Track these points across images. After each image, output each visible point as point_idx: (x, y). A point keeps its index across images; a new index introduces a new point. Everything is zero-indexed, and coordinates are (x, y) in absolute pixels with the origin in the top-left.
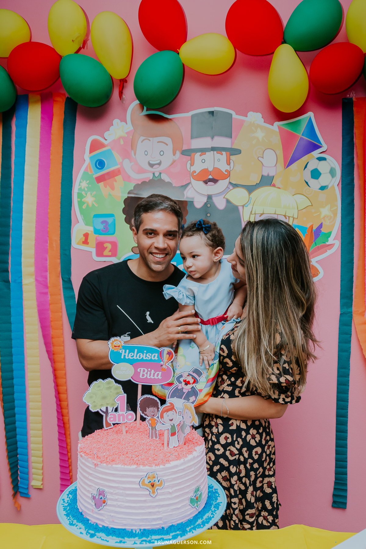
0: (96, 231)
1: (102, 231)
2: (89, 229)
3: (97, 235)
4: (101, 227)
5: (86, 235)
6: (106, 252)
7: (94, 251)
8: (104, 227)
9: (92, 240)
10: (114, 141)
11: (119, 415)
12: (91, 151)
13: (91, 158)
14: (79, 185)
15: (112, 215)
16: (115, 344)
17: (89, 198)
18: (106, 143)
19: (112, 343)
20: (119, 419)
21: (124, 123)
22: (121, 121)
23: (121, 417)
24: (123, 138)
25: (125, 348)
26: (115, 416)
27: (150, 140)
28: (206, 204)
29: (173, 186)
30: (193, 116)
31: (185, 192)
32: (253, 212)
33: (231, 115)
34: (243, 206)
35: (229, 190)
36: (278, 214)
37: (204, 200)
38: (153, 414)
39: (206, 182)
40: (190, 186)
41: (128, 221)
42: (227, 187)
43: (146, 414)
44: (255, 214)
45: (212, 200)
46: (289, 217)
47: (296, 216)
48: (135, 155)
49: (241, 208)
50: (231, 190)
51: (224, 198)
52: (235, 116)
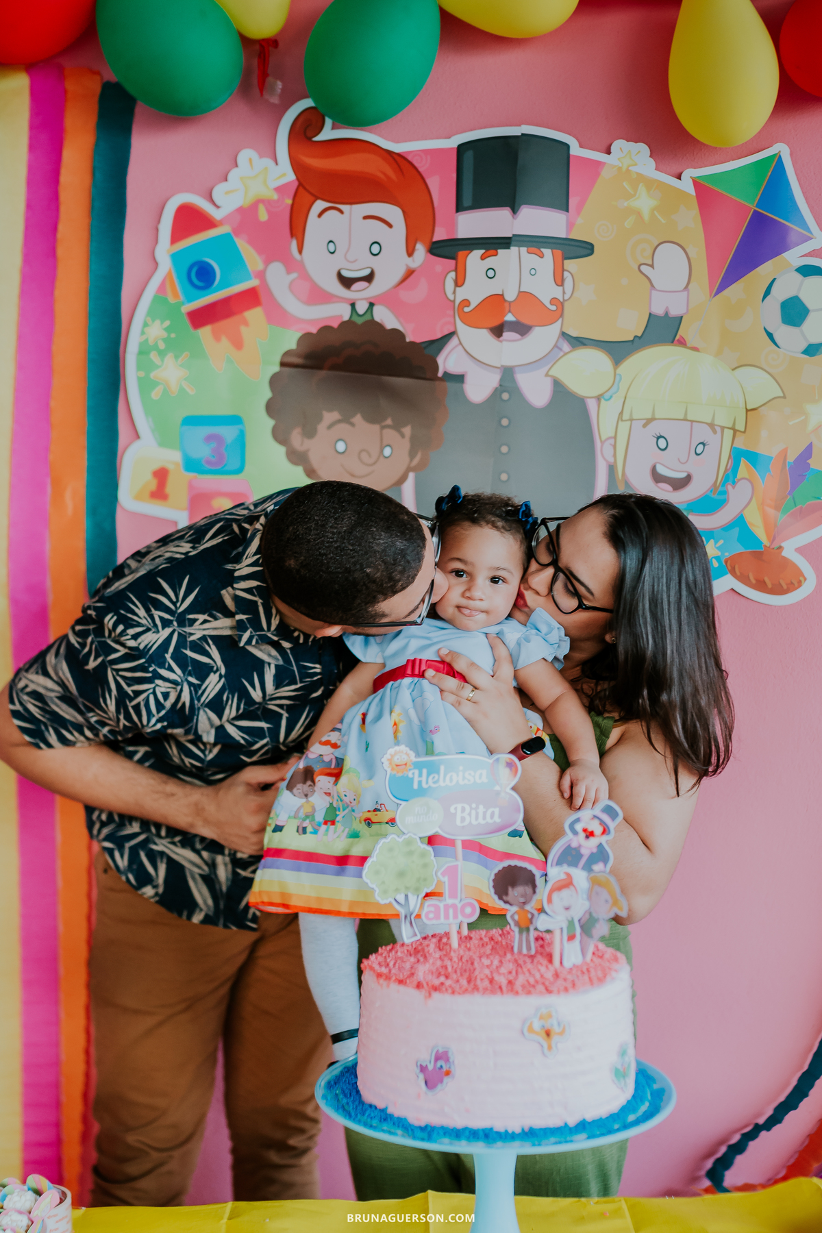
0: (190, 464)
1: (208, 462)
2: (170, 457)
3: (192, 475)
4: (205, 452)
5: (161, 475)
8: (214, 451)
9: (178, 487)
10: (240, 210)
11: (447, 907)
12: (176, 237)
13: (175, 257)
14: (143, 333)
15: (235, 420)
16: (397, 760)
17: (171, 372)
18: (217, 214)
19: (390, 760)
20: (447, 917)
21: (268, 162)
22: (261, 156)
23: (451, 911)
24: (267, 203)
25: (419, 766)
26: (437, 907)
27: (341, 212)
28: (497, 393)
29: (408, 340)
30: (461, 149)
31: (440, 360)
32: (626, 416)
33: (567, 146)
34: (598, 398)
35: (562, 354)
36: (692, 421)
37: (493, 380)
38: (522, 900)
39: (498, 331)
40: (454, 342)
41: (280, 436)
42: (556, 346)
43: (506, 902)
44: (631, 420)
45: (513, 380)
46: (723, 428)
47: (740, 426)
48: (300, 251)
49: (592, 405)
50: (566, 354)
51: (547, 375)
52: (576, 150)
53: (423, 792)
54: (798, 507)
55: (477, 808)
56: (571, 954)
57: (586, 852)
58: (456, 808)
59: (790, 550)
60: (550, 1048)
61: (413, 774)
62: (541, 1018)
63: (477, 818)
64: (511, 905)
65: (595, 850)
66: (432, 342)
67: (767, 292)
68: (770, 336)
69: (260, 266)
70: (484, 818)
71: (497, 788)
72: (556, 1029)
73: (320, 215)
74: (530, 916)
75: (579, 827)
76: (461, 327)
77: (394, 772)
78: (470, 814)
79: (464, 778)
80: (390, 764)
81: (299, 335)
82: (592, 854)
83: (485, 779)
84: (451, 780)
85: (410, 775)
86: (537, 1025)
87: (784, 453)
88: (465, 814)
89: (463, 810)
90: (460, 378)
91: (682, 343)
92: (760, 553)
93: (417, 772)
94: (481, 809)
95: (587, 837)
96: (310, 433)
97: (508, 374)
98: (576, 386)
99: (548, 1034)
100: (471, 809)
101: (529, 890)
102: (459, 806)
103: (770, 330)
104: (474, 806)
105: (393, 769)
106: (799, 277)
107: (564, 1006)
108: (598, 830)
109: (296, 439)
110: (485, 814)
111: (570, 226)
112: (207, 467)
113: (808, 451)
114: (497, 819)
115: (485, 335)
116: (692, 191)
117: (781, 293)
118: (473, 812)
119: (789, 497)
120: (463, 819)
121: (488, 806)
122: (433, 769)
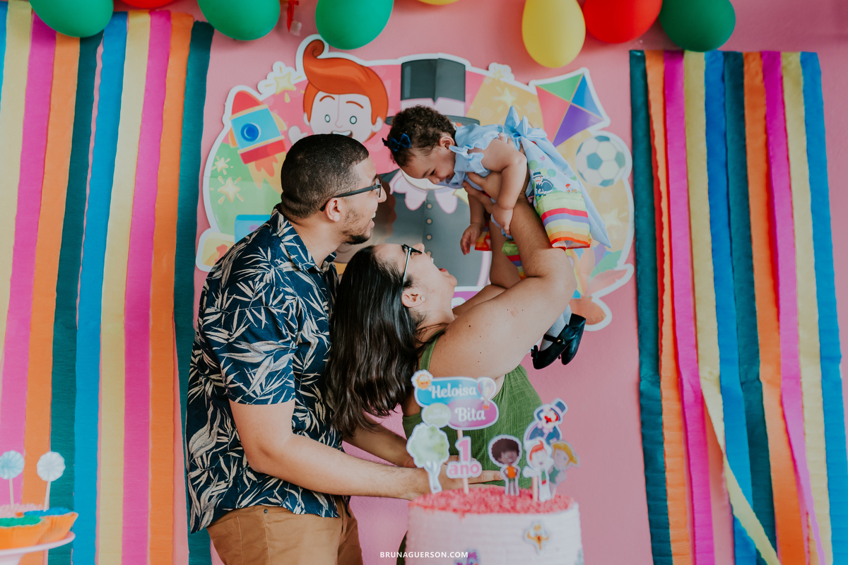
2: (229, 239)
10: (274, 96)
11: (462, 467)
12: (234, 111)
13: (234, 122)
14: (214, 165)
16: (422, 380)
17: (230, 188)
18: (260, 98)
19: (418, 380)
20: (462, 472)
21: (291, 69)
22: (287, 66)
23: (465, 470)
24: (290, 92)
25: (435, 384)
26: (456, 467)
27: (334, 99)
28: (424, 204)
30: (404, 65)
31: (391, 185)
33: (464, 66)
37: (422, 197)
38: (510, 460)
40: (399, 174)
43: (500, 462)
45: (434, 197)
48: (309, 121)
51: (454, 194)
52: (469, 68)
53: (438, 400)
54: (600, 272)
55: (470, 410)
56: (544, 493)
57: (546, 432)
58: (458, 411)
59: (595, 298)
60: (540, 548)
61: (432, 388)
62: (535, 528)
63: (471, 417)
64: (503, 463)
65: (552, 431)
66: (386, 174)
67: (579, 150)
69: (285, 128)
70: (475, 416)
71: (482, 399)
72: (543, 536)
73: (321, 100)
74: (515, 471)
75: (542, 415)
77: (420, 388)
78: (467, 414)
79: (462, 392)
80: (418, 382)
82: (550, 434)
84: (455, 393)
85: (430, 389)
86: (532, 533)
88: (464, 414)
89: (463, 411)
90: (403, 196)
92: (579, 300)
93: (434, 387)
94: (473, 411)
95: (547, 422)
97: (431, 193)
99: (539, 539)
100: (467, 411)
101: (514, 454)
102: (460, 409)
103: (582, 172)
105: (419, 386)
106: (596, 142)
107: (549, 521)
108: (553, 417)
110: (476, 414)
111: (466, 110)
114: (483, 418)
116: (535, 92)
117: (587, 150)
118: (469, 414)
119: (595, 268)
120: (463, 417)
121: (477, 410)
122: (443, 386)
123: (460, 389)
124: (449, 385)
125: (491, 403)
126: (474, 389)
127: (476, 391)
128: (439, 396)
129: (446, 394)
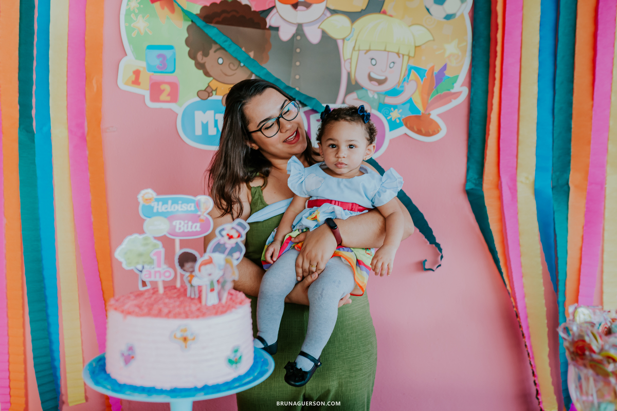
0: (150, 68)
1: (158, 67)
2: (141, 65)
3: (151, 73)
4: (157, 62)
5: (137, 73)
6: (164, 97)
7: (147, 94)
8: (161, 62)
9: (145, 79)
11: (155, 272)
14: (128, 5)
15: (170, 47)
16: (146, 197)
17: (141, 24)
19: (143, 197)
20: (155, 277)
23: (158, 275)
25: (157, 200)
26: (150, 272)
28: (294, 36)
29: (252, 10)
31: (268, 20)
32: (356, 48)
34: (343, 40)
35: (326, 18)
36: (389, 52)
37: (292, 30)
38: (191, 270)
39: (295, 6)
40: (274, 11)
41: (192, 55)
42: (323, 13)
43: (184, 270)
44: (359, 50)
45: (302, 30)
46: (403, 55)
47: (412, 54)
49: (340, 43)
50: (328, 18)
51: (319, 28)
53: (159, 214)
54: (439, 94)
55: (187, 223)
56: (211, 299)
57: (229, 246)
58: (176, 223)
59: (434, 115)
60: (186, 347)
61: (154, 204)
62: (182, 331)
63: (187, 228)
64: (187, 272)
65: (234, 246)
66: (264, 11)
68: (428, 10)
70: (191, 228)
71: (199, 213)
72: (190, 337)
75: (224, 233)
76: (278, 4)
77: (144, 203)
78: (184, 226)
79: (181, 207)
81: (200, 7)
82: (232, 248)
83: (193, 208)
84: (174, 208)
85: (152, 205)
86: (179, 334)
87: (432, 69)
88: (181, 226)
89: (180, 224)
90: (277, 29)
91: (384, 13)
92: (420, 116)
93: (156, 203)
94: (190, 223)
95: (229, 239)
96: (206, 54)
97: (300, 27)
98: (333, 33)
99: (185, 339)
100: (185, 223)
101: (194, 263)
102: (178, 222)
103: (428, 7)
104: (186, 222)
105: (144, 201)
107: (195, 325)
108: (235, 235)
109: (199, 56)
110: (192, 226)
112: (158, 70)
113: (445, 67)
114: (198, 229)
115: (289, 7)
118: (186, 225)
119: (435, 90)
120: (180, 229)
121: (193, 222)
122: (165, 202)
123: (180, 205)
124: (170, 202)
125: (207, 218)
126: (193, 205)
127: (195, 207)
128: (160, 211)
129: (166, 209)
